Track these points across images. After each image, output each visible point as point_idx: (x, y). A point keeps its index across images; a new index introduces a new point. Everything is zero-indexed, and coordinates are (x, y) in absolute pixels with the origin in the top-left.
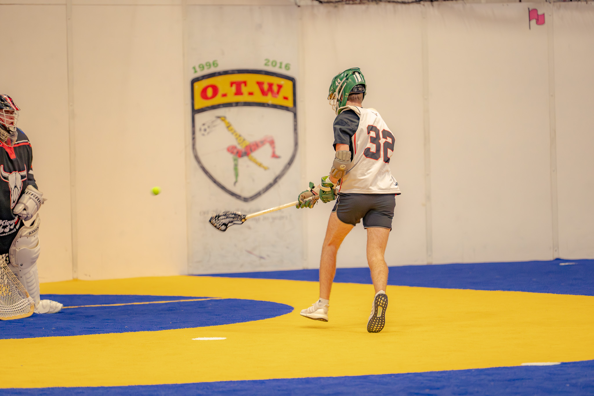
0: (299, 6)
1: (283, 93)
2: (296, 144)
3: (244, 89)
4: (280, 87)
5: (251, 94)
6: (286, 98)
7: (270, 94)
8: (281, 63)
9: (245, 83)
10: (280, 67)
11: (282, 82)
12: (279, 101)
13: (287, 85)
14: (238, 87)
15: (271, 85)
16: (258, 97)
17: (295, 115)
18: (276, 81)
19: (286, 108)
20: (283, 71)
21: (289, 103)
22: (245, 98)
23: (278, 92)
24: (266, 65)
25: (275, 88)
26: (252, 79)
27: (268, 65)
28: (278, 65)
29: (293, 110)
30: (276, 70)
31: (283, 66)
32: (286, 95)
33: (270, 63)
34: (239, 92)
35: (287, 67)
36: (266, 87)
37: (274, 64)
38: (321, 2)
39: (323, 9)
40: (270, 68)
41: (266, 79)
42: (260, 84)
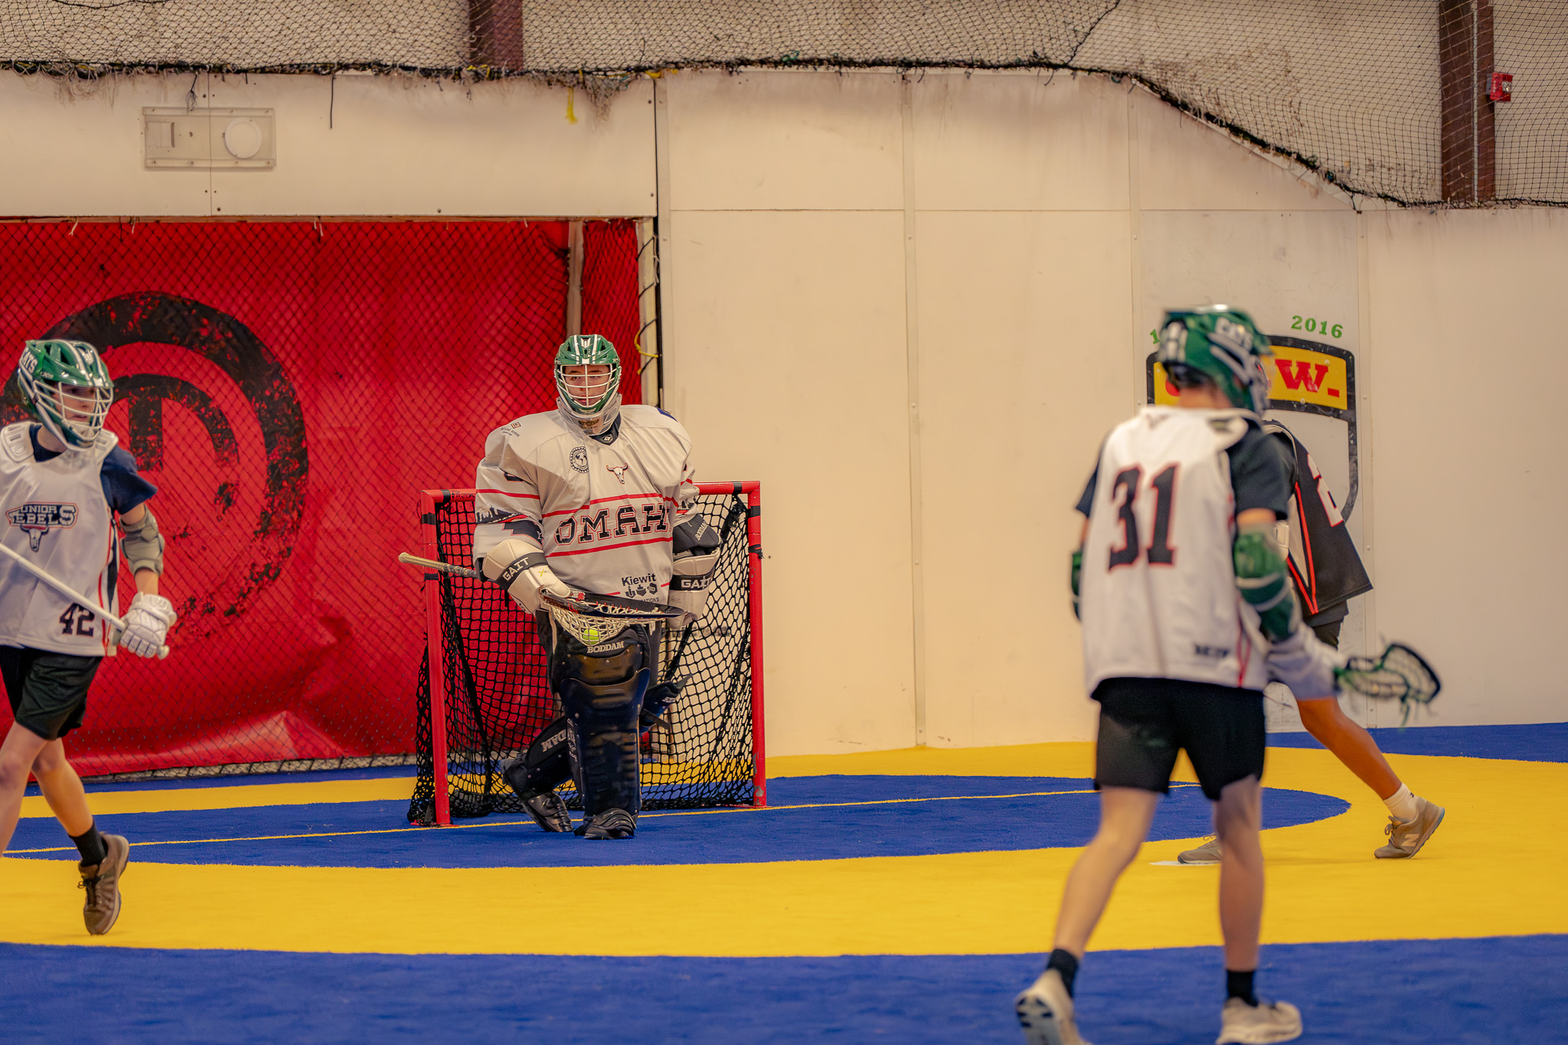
0: (1359, 212)
1: (1328, 382)
2: (1354, 483)
4: (1322, 370)
6: (1333, 393)
7: (1302, 384)
8: (1324, 324)
10: (1323, 332)
11: (1326, 360)
12: (1321, 397)
13: (1337, 366)
15: (1304, 367)
16: (1279, 390)
17: (1352, 426)
18: (1314, 358)
19: (1335, 413)
20: (1328, 340)
21: (1341, 403)
23: (1319, 381)
24: (1293, 327)
25: (1313, 373)
27: (1300, 328)
28: (1319, 327)
29: (1348, 415)
30: (1314, 336)
31: (1329, 330)
32: (1334, 387)
33: (1303, 324)
37: (1311, 323)
38: (1403, 204)
39: (1407, 217)
40: (1303, 335)
41: (1295, 355)
42: (1283, 365)
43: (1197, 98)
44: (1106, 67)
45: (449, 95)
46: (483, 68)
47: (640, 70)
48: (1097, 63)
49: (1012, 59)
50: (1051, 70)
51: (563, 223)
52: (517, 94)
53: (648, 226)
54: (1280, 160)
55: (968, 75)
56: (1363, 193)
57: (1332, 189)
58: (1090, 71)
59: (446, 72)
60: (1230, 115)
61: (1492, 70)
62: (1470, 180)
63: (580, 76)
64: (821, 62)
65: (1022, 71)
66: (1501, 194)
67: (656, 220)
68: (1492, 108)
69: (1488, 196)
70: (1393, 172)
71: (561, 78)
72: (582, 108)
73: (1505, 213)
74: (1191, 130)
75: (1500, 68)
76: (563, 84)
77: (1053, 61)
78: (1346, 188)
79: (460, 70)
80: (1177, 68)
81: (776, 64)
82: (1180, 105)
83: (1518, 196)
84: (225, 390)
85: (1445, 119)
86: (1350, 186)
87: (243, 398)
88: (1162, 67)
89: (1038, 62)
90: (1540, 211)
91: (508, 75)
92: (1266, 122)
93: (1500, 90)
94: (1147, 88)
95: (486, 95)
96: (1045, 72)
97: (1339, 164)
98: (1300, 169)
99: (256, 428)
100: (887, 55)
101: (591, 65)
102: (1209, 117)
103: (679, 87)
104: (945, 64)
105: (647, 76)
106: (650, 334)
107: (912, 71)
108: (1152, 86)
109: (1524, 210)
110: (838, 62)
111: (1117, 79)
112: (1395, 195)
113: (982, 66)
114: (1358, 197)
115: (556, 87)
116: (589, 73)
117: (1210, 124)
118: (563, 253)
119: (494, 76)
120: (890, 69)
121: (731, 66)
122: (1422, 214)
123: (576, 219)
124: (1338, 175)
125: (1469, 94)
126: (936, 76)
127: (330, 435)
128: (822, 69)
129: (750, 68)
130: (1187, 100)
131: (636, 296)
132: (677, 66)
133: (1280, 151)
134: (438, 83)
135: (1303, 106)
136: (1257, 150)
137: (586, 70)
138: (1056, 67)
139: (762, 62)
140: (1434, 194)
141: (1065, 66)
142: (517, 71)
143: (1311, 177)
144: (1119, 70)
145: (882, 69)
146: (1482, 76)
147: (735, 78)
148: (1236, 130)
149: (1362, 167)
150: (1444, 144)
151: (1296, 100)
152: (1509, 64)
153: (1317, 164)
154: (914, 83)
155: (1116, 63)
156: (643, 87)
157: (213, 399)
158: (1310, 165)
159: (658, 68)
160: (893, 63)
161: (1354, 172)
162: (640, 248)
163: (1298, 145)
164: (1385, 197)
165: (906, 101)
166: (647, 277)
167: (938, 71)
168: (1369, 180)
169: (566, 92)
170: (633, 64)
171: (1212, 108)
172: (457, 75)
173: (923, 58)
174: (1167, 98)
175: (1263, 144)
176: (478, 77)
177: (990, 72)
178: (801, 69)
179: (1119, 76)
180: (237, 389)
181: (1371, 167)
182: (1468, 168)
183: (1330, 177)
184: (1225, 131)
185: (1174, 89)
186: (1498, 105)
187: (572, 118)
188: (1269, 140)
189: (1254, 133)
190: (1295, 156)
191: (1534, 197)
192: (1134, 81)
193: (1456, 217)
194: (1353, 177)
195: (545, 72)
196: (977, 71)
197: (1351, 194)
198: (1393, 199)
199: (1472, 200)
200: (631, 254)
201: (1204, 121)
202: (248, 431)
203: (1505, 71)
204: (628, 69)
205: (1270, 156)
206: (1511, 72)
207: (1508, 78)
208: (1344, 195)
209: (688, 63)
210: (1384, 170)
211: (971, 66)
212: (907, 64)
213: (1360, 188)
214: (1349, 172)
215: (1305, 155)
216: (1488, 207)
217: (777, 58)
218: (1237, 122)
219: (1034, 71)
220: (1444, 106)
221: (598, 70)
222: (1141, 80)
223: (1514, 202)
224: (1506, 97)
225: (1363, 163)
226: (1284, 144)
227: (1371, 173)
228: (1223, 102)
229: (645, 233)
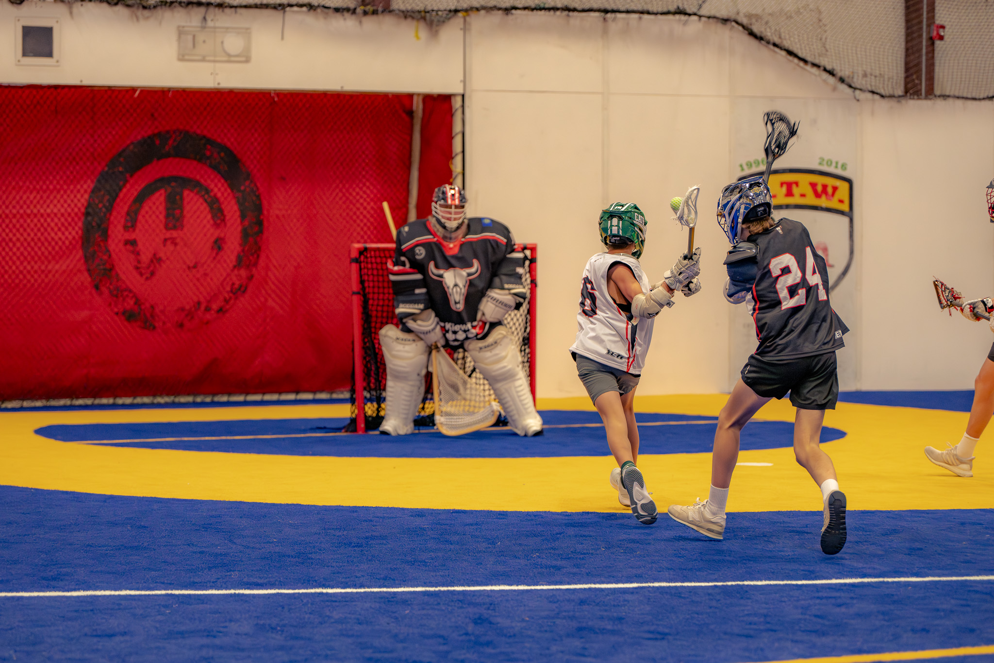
0: (858, 100)
1: (838, 196)
2: (852, 252)
3: (795, 190)
4: (835, 189)
5: (803, 195)
6: (841, 201)
7: (824, 197)
8: (837, 163)
9: (797, 184)
10: (836, 167)
11: (838, 183)
12: (834, 204)
13: (843, 187)
14: (789, 188)
15: (825, 187)
16: (811, 200)
17: (851, 221)
18: (830, 182)
19: (842, 213)
20: (839, 172)
21: (845, 207)
22: (796, 200)
23: (833, 194)
24: (820, 164)
25: (830, 190)
26: (805, 180)
27: (823, 165)
28: (834, 164)
29: (849, 214)
30: (831, 170)
31: (839, 165)
32: (842, 198)
33: (825, 163)
34: (789, 193)
35: (844, 167)
36: (819, 189)
37: (829, 163)
38: (882, 96)
39: (885, 104)
40: (825, 168)
41: (820, 180)
42: (813, 185)
43: (769, 34)
44: (718, 15)
45: (348, 23)
46: (369, 8)
47: (456, 11)
48: (713, 13)
49: (665, 10)
50: (687, 16)
51: (410, 96)
52: (387, 22)
53: (459, 100)
54: (814, 70)
55: (640, 18)
56: (861, 90)
57: (843, 87)
58: (709, 17)
59: (348, 10)
60: (787, 44)
61: (934, 22)
62: (921, 84)
63: (423, 14)
64: (558, 9)
65: (670, 17)
66: (937, 91)
67: (463, 96)
68: (933, 44)
69: (930, 93)
70: (877, 79)
71: (412, 14)
72: (423, 33)
73: (940, 103)
74: (765, 52)
75: (938, 21)
76: (413, 18)
77: (689, 11)
78: (850, 86)
79: (355, 9)
80: (758, 17)
81: (533, 9)
82: (759, 38)
83: (947, 93)
84: (220, 185)
85: (907, 50)
86: (853, 85)
87: (229, 191)
88: (749, 16)
89: (680, 12)
90: (959, 103)
91: (383, 12)
92: (807, 48)
93: (938, 34)
94: (740, 28)
95: (370, 23)
96: (683, 18)
97: (847, 73)
98: (825, 76)
99: (235, 208)
100: (595, 6)
101: (429, 8)
102: (775, 45)
103: (478, 21)
104: (628, 12)
105: (460, 14)
106: (458, 160)
107: (609, 15)
108: (743, 27)
109: (950, 101)
110: (567, 9)
111: (724, 22)
112: (879, 91)
113: (648, 13)
114: (857, 92)
115: (409, 20)
116: (428, 12)
117: (777, 49)
118: (410, 113)
119: (375, 12)
120: (597, 14)
121: (507, 10)
122: (892, 103)
123: (419, 95)
124: (846, 80)
125: (921, 36)
126: (623, 19)
127: (277, 212)
128: (558, 13)
129: (518, 12)
130: (763, 35)
131: (450, 138)
132: (478, 9)
133: (814, 65)
134: (343, 15)
135: (828, 40)
136: (802, 64)
137: (427, 10)
138: (690, 15)
139: (525, 8)
140: (900, 91)
141: (695, 14)
142: (388, 10)
143: (831, 80)
144: (725, 17)
145: (592, 14)
146: (929, 26)
147: (510, 17)
148: (790, 53)
149: (860, 75)
150: (907, 64)
151: (824, 37)
152: (944, 19)
153: (835, 72)
154: (610, 22)
155: (723, 13)
156: (459, 20)
157: (212, 190)
158: (831, 73)
159: (466, 11)
160: (599, 10)
161: (856, 77)
162: (453, 110)
163: (825, 62)
164: (873, 92)
165: (605, 32)
166: (457, 127)
167: (623, 15)
168: (864, 82)
169: (415, 23)
170: (453, 8)
171: (776, 40)
172: (354, 11)
173: (615, 8)
174: (752, 34)
175: (805, 61)
176: (365, 13)
177: (652, 17)
178: (547, 13)
179: (725, 21)
180: (226, 185)
181: (865, 75)
182: (919, 78)
183: (842, 80)
184: (784, 53)
185: (756, 29)
186: (938, 43)
187: (418, 38)
188: (809, 59)
189: (800, 55)
190: (822, 68)
191: (957, 94)
192: (733, 24)
193: (913, 105)
194: (855, 80)
195: (403, 12)
196: (646, 16)
197: (852, 90)
198: (877, 94)
199: (921, 94)
200: (449, 114)
201: (771, 47)
202: (231, 209)
203: (942, 23)
204: (450, 11)
205: (809, 68)
206: (945, 24)
207: (943, 27)
208: (849, 91)
209: (484, 8)
210: (873, 77)
211: (642, 12)
212: (606, 11)
213: (858, 87)
214: (853, 78)
215: (829, 67)
216: (930, 99)
217: (533, 6)
218: (791, 48)
219: (677, 17)
220: (907, 42)
221: (433, 11)
222: (737, 23)
223: (945, 97)
224: (941, 38)
225: (861, 73)
226: (817, 61)
227: (865, 79)
228: (783, 37)
229: (457, 103)
